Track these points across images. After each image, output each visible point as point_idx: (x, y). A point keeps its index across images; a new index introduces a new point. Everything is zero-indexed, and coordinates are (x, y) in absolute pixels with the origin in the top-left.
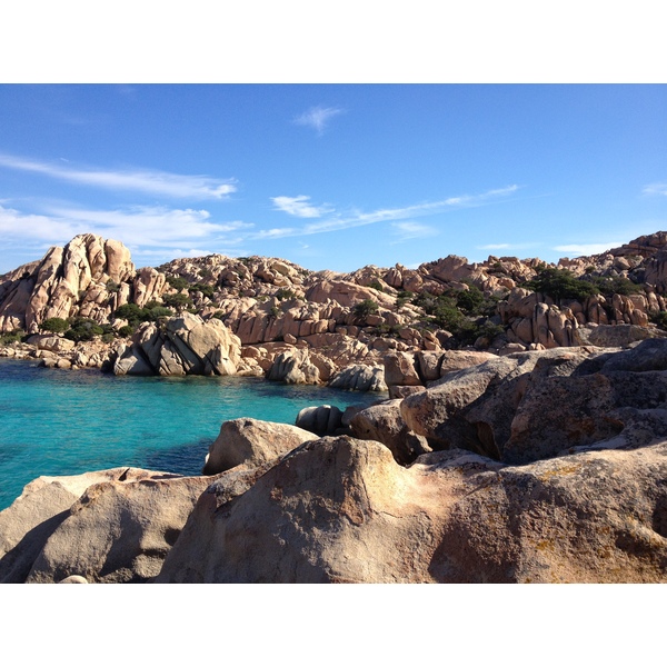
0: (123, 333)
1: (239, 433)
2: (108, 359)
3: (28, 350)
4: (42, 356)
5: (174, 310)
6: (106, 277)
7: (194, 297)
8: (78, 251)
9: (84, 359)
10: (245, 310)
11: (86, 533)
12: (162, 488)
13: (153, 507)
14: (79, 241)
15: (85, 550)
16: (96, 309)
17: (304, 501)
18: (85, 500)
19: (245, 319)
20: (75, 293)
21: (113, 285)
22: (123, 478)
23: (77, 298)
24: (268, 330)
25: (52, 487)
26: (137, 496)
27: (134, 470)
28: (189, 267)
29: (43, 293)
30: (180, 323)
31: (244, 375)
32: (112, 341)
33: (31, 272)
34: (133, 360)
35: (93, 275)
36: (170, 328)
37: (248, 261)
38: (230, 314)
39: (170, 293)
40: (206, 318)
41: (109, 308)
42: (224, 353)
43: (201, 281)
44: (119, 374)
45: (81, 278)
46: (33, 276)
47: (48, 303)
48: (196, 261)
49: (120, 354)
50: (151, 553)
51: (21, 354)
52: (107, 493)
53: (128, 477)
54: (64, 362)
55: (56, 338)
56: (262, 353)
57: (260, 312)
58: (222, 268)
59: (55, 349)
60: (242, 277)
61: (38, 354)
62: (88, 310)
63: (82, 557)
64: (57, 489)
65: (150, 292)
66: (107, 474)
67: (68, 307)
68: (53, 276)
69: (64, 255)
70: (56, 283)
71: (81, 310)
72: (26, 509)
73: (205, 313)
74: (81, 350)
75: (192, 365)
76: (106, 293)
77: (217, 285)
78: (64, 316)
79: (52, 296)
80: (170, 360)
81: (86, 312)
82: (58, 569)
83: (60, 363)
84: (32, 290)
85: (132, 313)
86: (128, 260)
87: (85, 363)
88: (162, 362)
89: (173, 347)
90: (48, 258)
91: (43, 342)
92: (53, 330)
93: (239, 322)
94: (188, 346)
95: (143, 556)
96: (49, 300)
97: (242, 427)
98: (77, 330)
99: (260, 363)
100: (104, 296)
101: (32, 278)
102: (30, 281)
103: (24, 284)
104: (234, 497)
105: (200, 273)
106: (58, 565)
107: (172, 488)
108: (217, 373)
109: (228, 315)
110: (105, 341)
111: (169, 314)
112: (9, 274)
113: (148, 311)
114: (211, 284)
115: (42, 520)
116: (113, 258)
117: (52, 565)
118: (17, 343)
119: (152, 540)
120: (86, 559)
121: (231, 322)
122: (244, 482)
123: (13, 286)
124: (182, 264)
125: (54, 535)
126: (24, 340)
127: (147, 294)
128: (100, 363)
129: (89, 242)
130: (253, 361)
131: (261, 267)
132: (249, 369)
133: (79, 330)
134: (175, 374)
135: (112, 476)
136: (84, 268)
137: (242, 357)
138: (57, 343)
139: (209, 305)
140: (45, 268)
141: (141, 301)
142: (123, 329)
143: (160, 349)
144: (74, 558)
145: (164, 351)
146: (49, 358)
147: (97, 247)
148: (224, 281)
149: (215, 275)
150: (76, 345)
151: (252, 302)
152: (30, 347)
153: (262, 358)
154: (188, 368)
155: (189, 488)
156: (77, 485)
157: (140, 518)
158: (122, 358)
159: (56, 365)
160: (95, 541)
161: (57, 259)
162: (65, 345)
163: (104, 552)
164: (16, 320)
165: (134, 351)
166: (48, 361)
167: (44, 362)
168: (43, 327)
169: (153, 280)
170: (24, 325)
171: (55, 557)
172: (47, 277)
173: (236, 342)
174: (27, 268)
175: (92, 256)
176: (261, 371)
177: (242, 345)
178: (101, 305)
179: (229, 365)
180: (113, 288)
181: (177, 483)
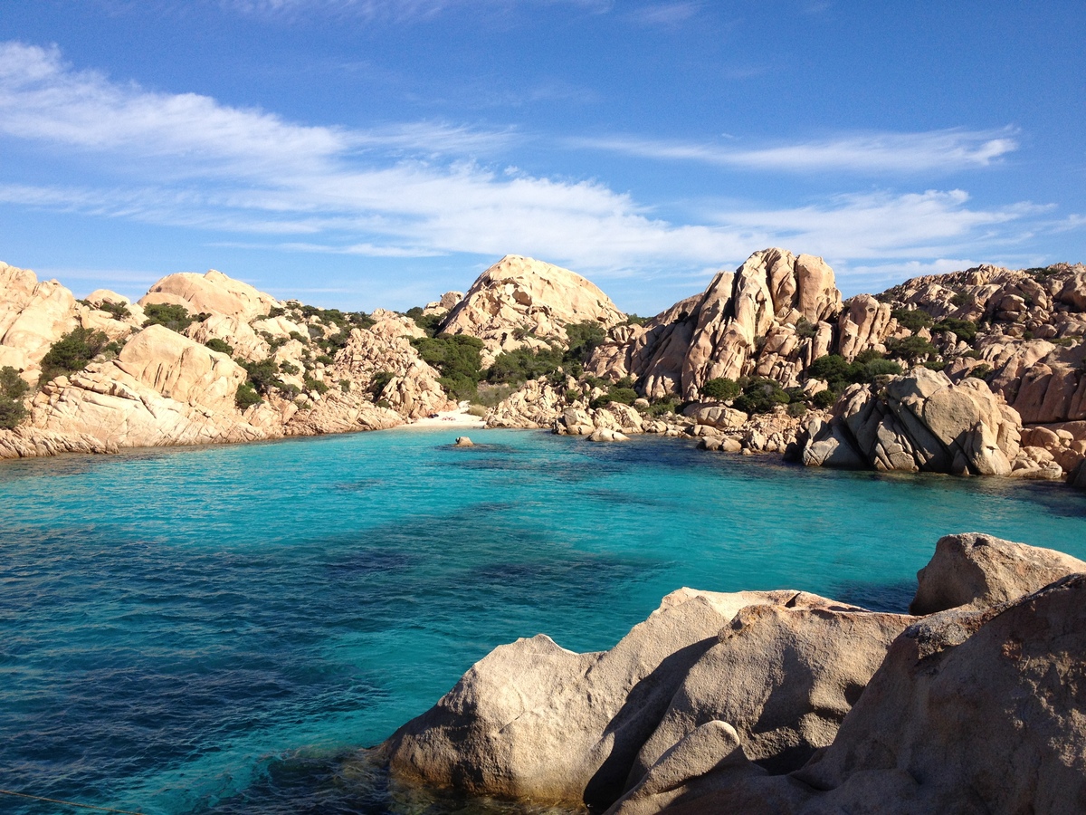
0: (820, 402)
1: (964, 555)
2: (794, 440)
3: (684, 424)
4: (702, 434)
5: (903, 364)
6: (796, 314)
7: (941, 341)
8: (756, 277)
9: (759, 440)
10: (1031, 361)
11: (738, 670)
12: (843, 624)
13: (828, 649)
14: (757, 261)
15: (736, 692)
16: (780, 365)
17: (1059, 666)
18: (736, 625)
19: (1031, 379)
20: (750, 341)
21: (806, 326)
22: (791, 604)
23: (753, 349)
24: (1075, 398)
25: (697, 604)
26: (807, 630)
27: (808, 596)
28: (934, 290)
29: (705, 342)
30: (910, 386)
31: (1025, 477)
32: (802, 413)
33: (689, 311)
34: (831, 444)
35: (776, 311)
36: (894, 394)
37: (1043, 275)
38: (1002, 369)
39: (898, 336)
40: (957, 378)
41: (800, 363)
42: (989, 437)
43: (957, 314)
44: (811, 465)
45: (758, 317)
46: (692, 316)
47: (712, 357)
48: (948, 280)
49: (813, 433)
50: (826, 713)
51: (675, 430)
52: (766, 620)
53: (798, 603)
54: (731, 444)
55: (722, 407)
56: (1062, 440)
57: (1060, 365)
58: (994, 288)
59: (719, 424)
60: (1031, 303)
61: (697, 430)
62: (770, 364)
63: (731, 701)
64: (702, 606)
65: (864, 336)
66: (770, 597)
67: (739, 363)
68: (719, 316)
69: (735, 284)
70: (723, 326)
71: (757, 366)
72: (664, 627)
73: (956, 369)
74: (757, 426)
75: (931, 456)
76: (795, 338)
77: (981, 321)
78: (734, 376)
79: (718, 345)
80: (892, 446)
81: (766, 369)
82: (701, 711)
83: (726, 445)
84: (691, 338)
85: (835, 370)
86: (831, 285)
87: (761, 446)
88: (879, 448)
89: (897, 424)
90: (712, 290)
91: (705, 413)
92: (717, 397)
93: (1018, 383)
94: (923, 423)
95: (813, 716)
96: (714, 352)
97: (970, 547)
98: (751, 397)
99: (1058, 457)
100: (792, 343)
101: (690, 320)
102: (688, 325)
103: (680, 329)
104: (947, 647)
105: (953, 301)
106: (702, 707)
107: (857, 625)
108: (975, 471)
109: (998, 372)
110: (792, 413)
111: (895, 370)
112: (661, 315)
113: (861, 366)
114: (972, 318)
115: (683, 644)
116: (807, 284)
117: (694, 705)
118: (670, 414)
119: (824, 695)
120: (736, 705)
121: (1004, 383)
122: (964, 627)
123: (665, 333)
124: (923, 287)
125: (697, 666)
126: (679, 410)
127: (859, 339)
128: (783, 446)
129: (771, 261)
130: (1043, 454)
131: (1070, 285)
132: (1035, 467)
133: (754, 396)
134: (901, 469)
135: (776, 600)
136: (762, 302)
137: (1022, 444)
138: (723, 416)
139: (965, 356)
140: (709, 304)
141: (850, 351)
142: (820, 395)
143: (876, 428)
144: (722, 701)
145: (882, 431)
146: (711, 436)
147: (784, 269)
148: (997, 312)
149: (980, 302)
150: (749, 419)
151: (1045, 347)
152: (687, 420)
153: (1063, 449)
154: (923, 461)
155: (882, 629)
156: (728, 605)
157: (811, 662)
158: (815, 441)
159: (721, 448)
160: (749, 682)
161: (726, 289)
162: (734, 418)
163: (760, 701)
164: (669, 381)
165: (834, 429)
166: (709, 440)
167: (704, 442)
168: (704, 391)
169: (870, 315)
170: (680, 389)
171: (698, 695)
172: (711, 318)
173: (1011, 419)
174: (685, 305)
175: (776, 282)
176: (1060, 471)
177: (1024, 424)
178: (788, 358)
179: (997, 457)
180: (808, 331)
181: (865, 619)
